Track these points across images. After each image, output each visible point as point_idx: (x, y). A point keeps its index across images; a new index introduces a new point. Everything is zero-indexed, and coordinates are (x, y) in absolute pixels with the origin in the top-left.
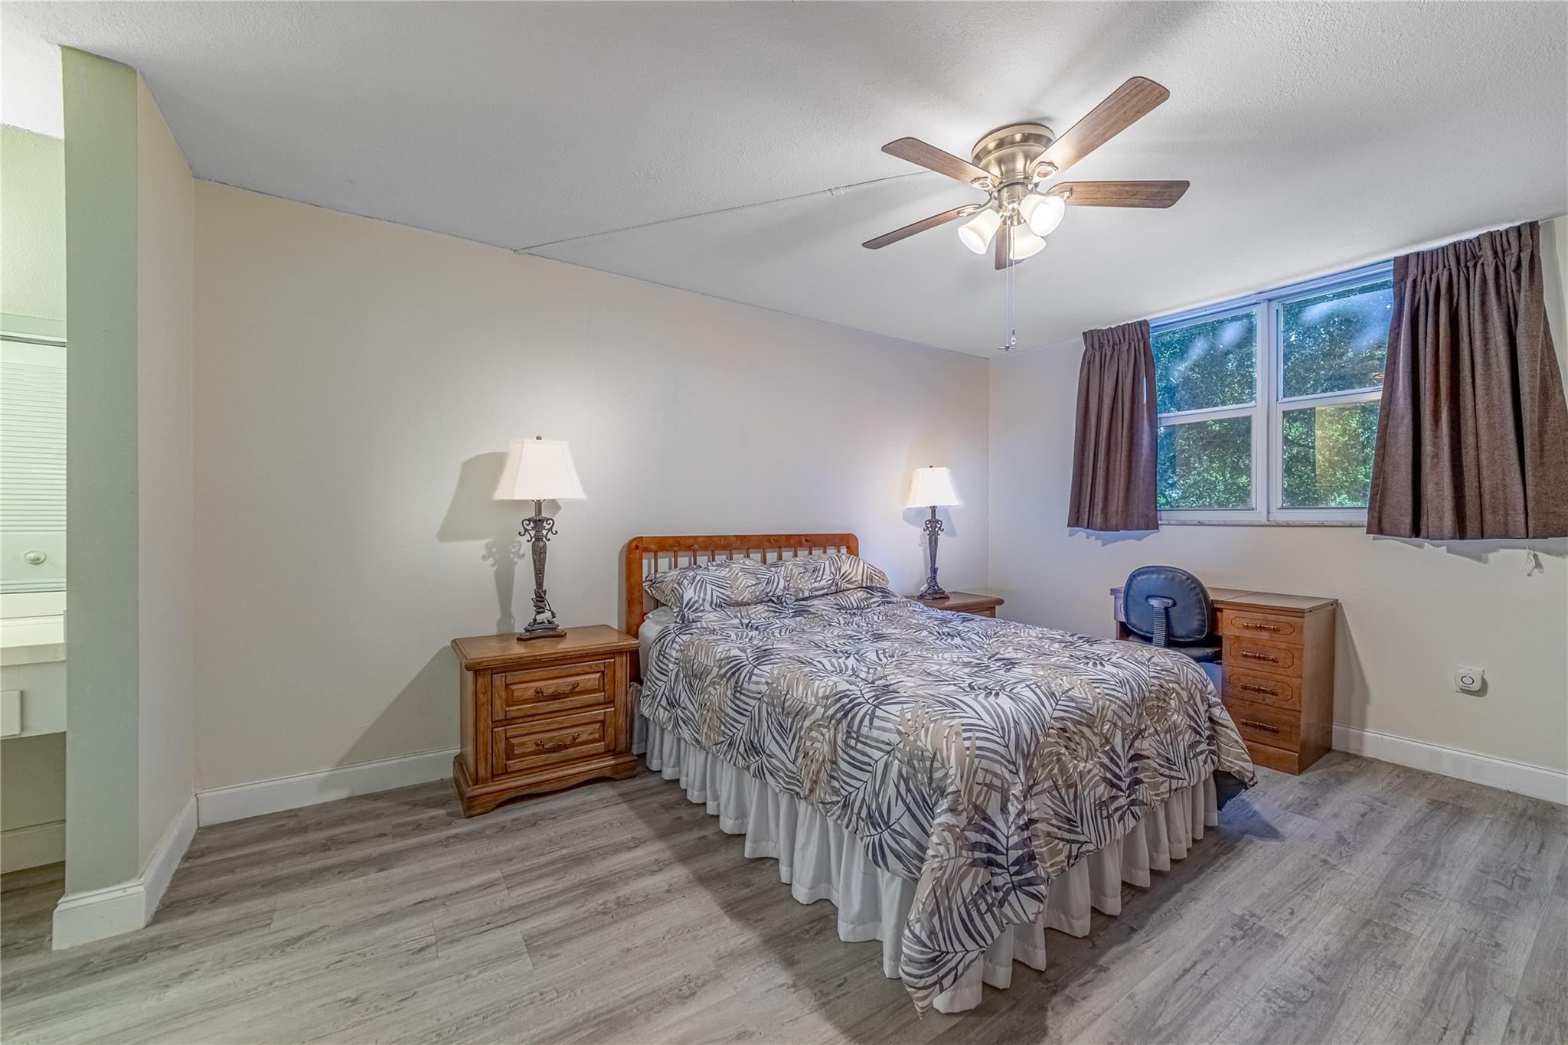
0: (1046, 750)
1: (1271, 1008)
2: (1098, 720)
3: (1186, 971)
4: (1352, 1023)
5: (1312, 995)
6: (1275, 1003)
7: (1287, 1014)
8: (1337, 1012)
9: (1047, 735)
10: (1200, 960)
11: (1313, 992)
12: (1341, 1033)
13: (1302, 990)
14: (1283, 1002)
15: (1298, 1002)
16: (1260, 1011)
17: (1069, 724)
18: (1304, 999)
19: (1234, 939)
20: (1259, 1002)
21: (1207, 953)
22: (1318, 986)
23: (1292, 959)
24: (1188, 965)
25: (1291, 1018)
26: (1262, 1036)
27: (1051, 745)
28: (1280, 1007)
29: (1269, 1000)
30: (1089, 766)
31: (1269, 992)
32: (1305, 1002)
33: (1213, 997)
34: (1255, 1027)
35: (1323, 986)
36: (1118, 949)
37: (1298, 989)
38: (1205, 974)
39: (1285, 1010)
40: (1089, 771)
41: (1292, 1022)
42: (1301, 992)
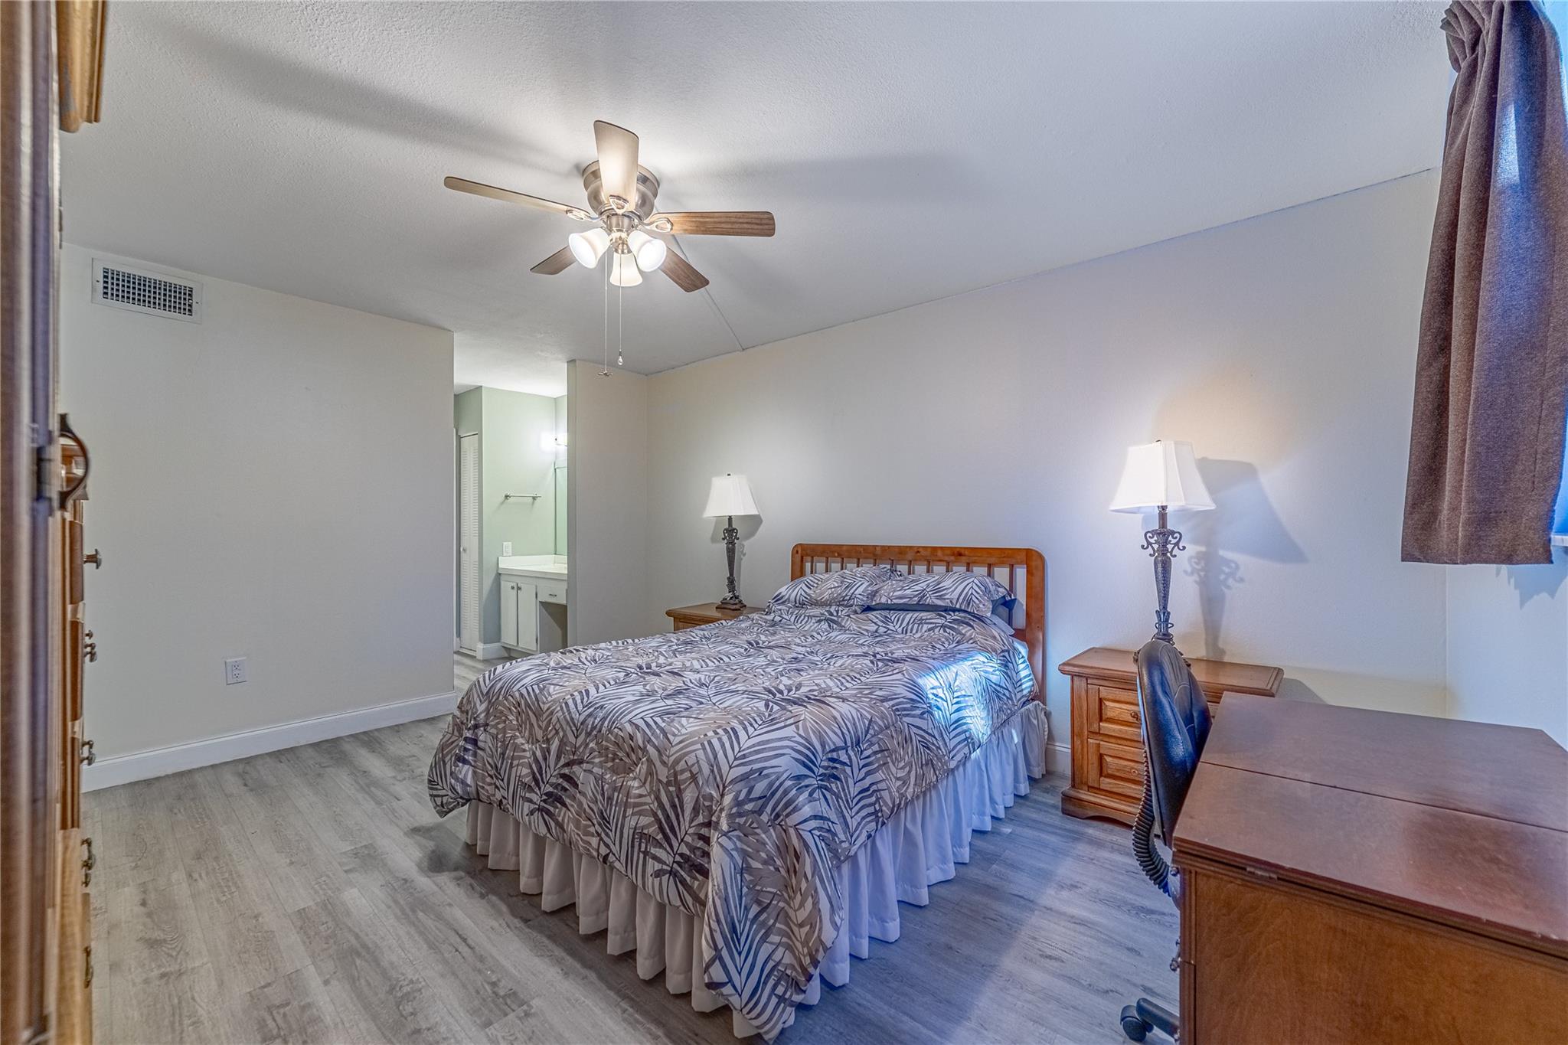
0: (500, 707)
1: (404, 980)
2: (545, 716)
3: (465, 940)
4: (360, 1030)
5: (402, 1016)
6: (407, 985)
7: (392, 989)
8: (376, 1025)
9: (506, 698)
10: (474, 952)
11: (406, 1018)
12: (356, 1017)
13: (411, 1010)
14: (405, 991)
15: (400, 1002)
16: (404, 971)
17: (523, 702)
18: (401, 1008)
19: (494, 984)
20: (414, 975)
21: (482, 959)
22: (411, 1027)
23: (451, 1020)
24: (470, 941)
25: (388, 989)
26: (382, 964)
27: (504, 706)
28: (401, 987)
29: (412, 982)
30: (526, 747)
31: (420, 986)
32: (398, 1007)
33: (430, 947)
34: (392, 963)
35: (409, 1031)
36: (504, 908)
37: (415, 1009)
38: (457, 950)
39: (398, 989)
40: (524, 750)
41: (384, 989)
42: (409, 1009)
